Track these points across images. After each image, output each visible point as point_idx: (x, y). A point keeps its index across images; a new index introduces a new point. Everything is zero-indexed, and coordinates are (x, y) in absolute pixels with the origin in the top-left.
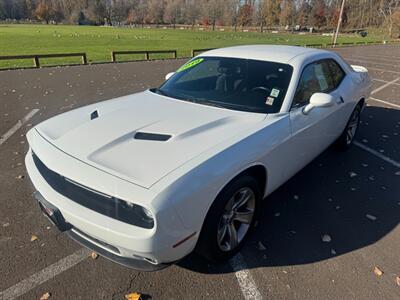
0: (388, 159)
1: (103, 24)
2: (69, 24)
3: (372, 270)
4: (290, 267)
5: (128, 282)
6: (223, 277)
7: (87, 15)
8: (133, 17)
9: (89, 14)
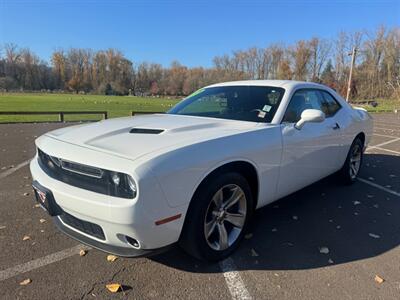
0: (395, 193)
1: (127, 94)
2: (97, 94)
3: (372, 278)
4: (283, 272)
5: (112, 275)
6: (210, 277)
7: (113, 87)
8: (155, 89)
9: (115, 86)
